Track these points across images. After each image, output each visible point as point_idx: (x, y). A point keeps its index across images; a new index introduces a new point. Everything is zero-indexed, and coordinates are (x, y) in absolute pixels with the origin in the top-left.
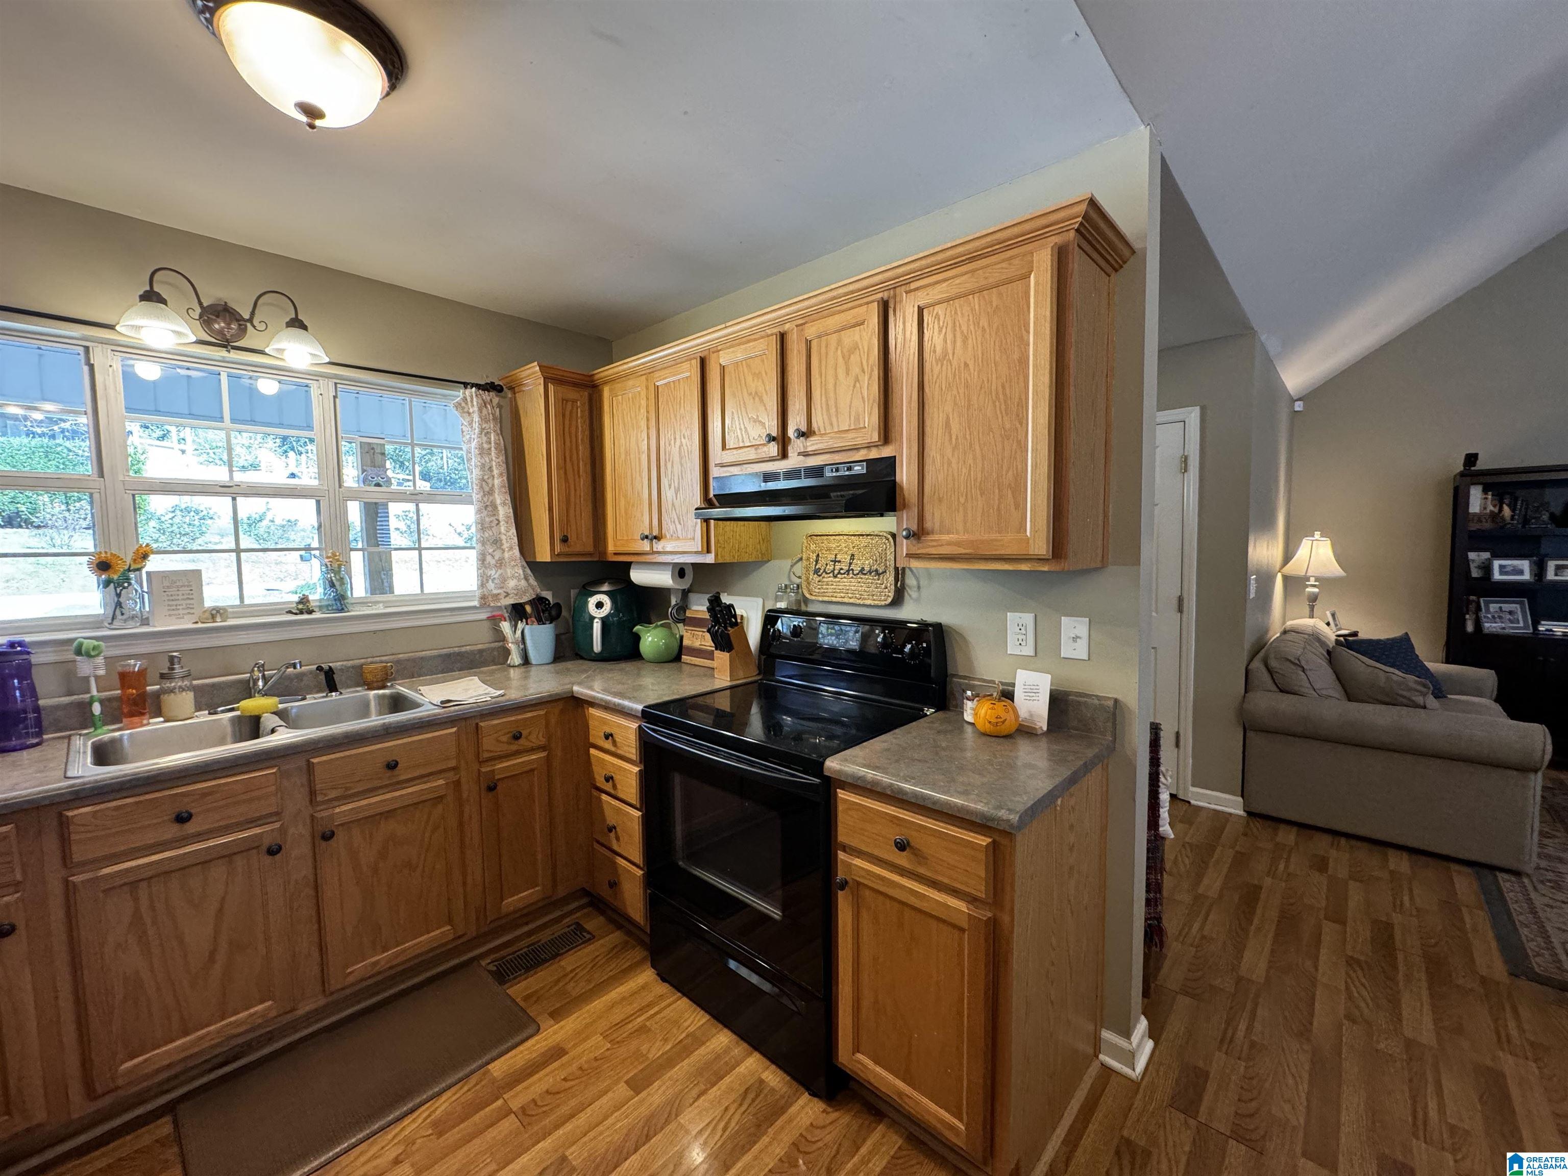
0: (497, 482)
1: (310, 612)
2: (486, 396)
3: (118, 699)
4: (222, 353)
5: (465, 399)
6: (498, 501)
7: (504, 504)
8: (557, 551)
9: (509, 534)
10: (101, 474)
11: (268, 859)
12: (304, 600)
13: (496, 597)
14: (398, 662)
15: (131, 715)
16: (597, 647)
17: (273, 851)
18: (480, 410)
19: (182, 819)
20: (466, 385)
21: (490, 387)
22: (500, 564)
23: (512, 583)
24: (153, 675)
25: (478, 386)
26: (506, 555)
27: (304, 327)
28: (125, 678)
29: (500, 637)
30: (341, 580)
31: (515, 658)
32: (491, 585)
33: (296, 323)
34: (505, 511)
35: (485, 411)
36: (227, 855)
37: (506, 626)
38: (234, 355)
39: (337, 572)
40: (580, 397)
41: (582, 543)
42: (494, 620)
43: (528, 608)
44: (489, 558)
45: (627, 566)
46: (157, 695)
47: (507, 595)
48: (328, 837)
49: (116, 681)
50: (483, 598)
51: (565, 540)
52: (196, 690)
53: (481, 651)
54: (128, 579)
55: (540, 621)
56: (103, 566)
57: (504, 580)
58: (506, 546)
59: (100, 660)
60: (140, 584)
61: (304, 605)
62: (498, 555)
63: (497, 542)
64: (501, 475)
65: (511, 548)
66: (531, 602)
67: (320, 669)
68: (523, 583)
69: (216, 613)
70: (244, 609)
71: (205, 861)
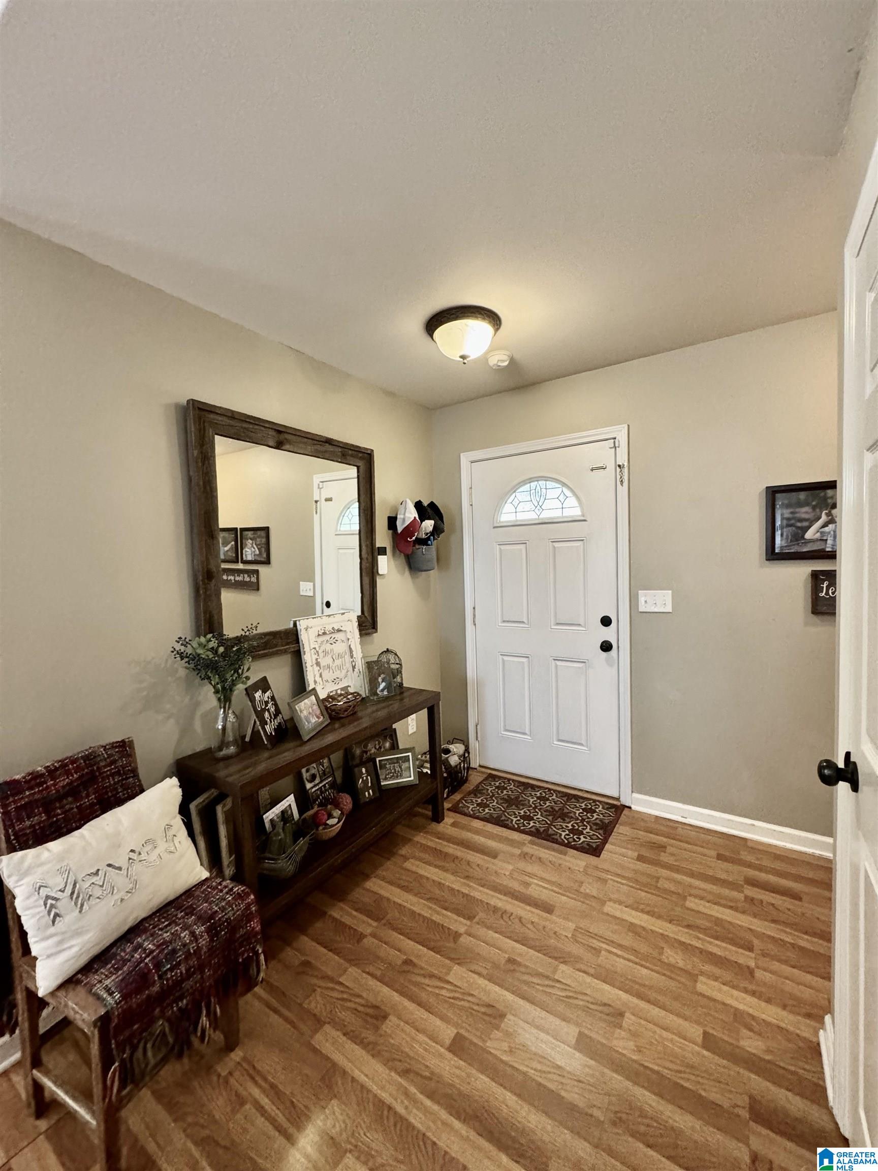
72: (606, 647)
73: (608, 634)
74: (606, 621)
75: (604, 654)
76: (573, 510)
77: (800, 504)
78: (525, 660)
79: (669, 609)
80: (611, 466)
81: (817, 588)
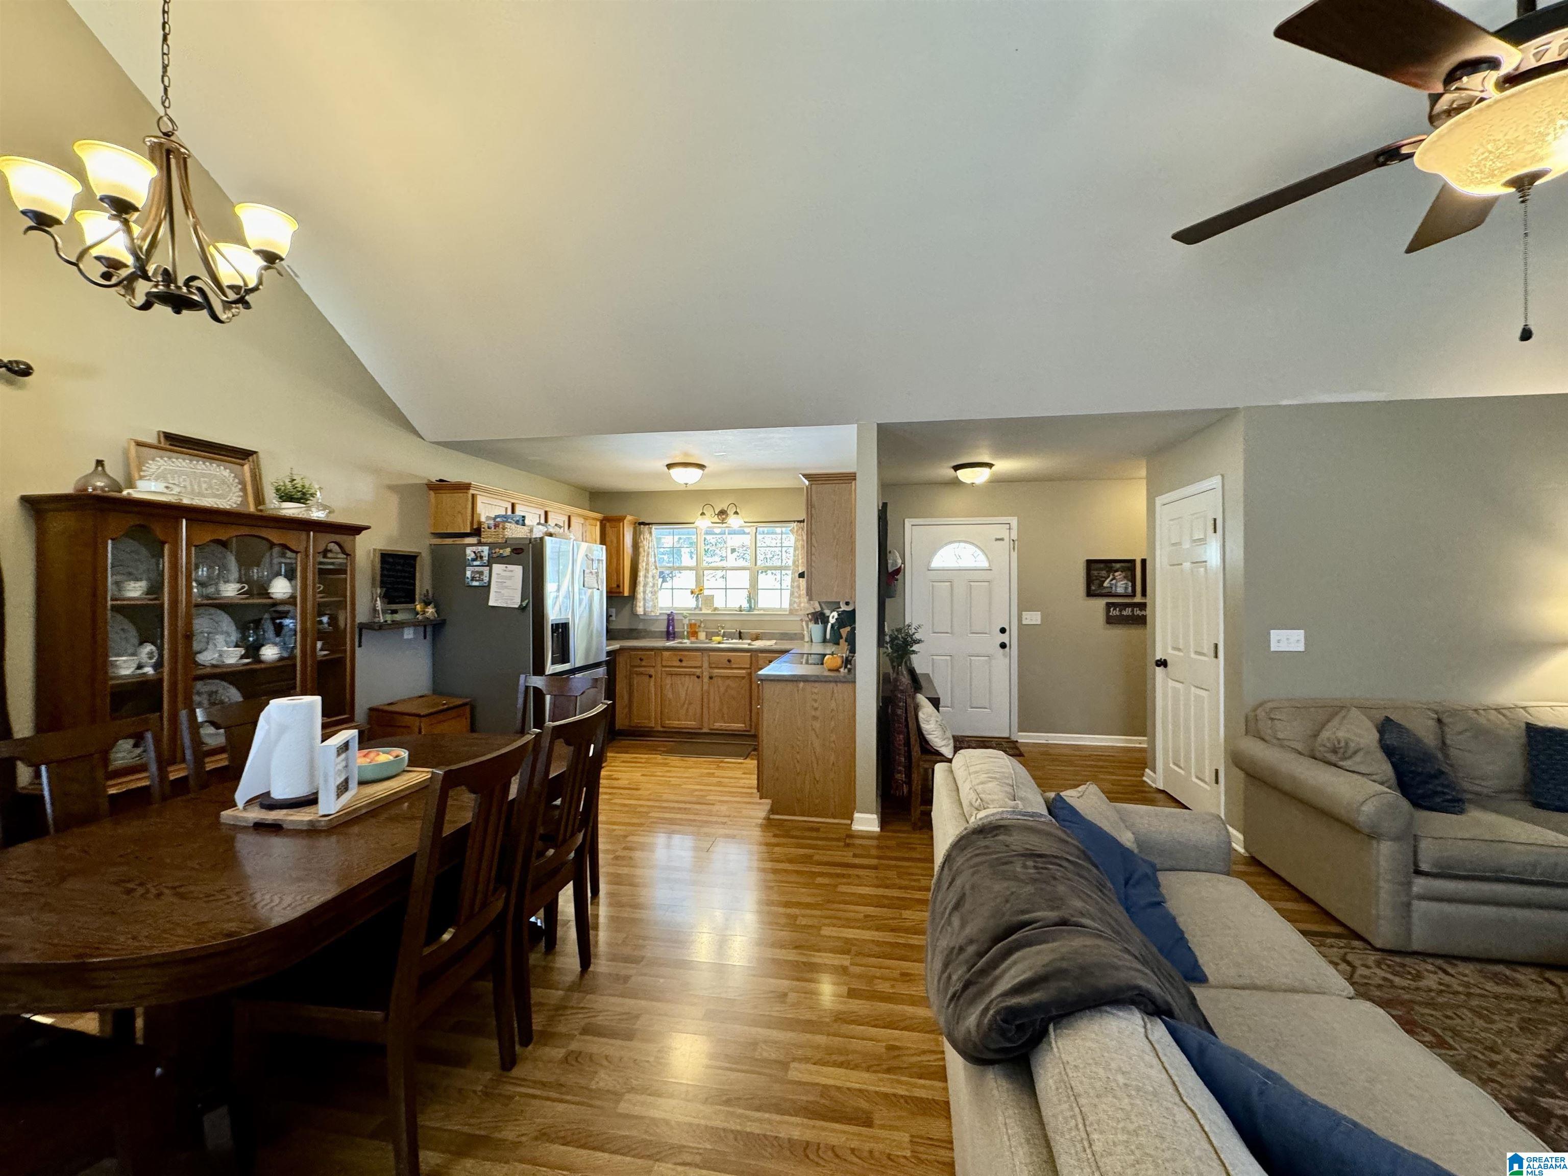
0: (800, 561)
1: (742, 611)
2: (803, 525)
3: (691, 632)
4: (725, 525)
5: (794, 528)
11: (697, 679)
12: (741, 607)
13: (797, 611)
14: (763, 633)
15: (691, 636)
16: (828, 636)
17: (699, 677)
18: (801, 532)
19: (681, 660)
20: (792, 522)
21: (804, 522)
22: (799, 597)
23: (803, 605)
24: (697, 626)
25: (801, 521)
26: (802, 592)
27: (738, 513)
28: (693, 626)
29: (803, 629)
30: (753, 600)
31: (807, 639)
32: (795, 605)
33: (736, 513)
35: (803, 533)
36: (689, 675)
37: (803, 623)
39: (752, 597)
42: (802, 620)
43: (810, 616)
44: (796, 594)
46: (697, 633)
47: (802, 610)
48: (712, 678)
49: (690, 626)
50: (790, 610)
52: (706, 632)
54: (699, 597)
55: (816, 622)
56: (695, 592)
57: (800, 603)
58: (801, 588)
59: (687, 619)
60: (702, 598)
61: (740, 609)
62: (799, 592)
64: (802, 558)
65: (803, 590)
66: (813, 614)
67: (736, 630)
68: (808, 605)
69: (716, 609)
70: (726, 609)
71: (684, 675)
72: (1003, 646)
73: (1004, 638)
74: (1003, 631)
75: (1001, 650)
76: (982, 562)
77: (1101, 569)
78: (948, 658)
79: (1039, 622)
80: (1007, 539)
81: (1108, 611)
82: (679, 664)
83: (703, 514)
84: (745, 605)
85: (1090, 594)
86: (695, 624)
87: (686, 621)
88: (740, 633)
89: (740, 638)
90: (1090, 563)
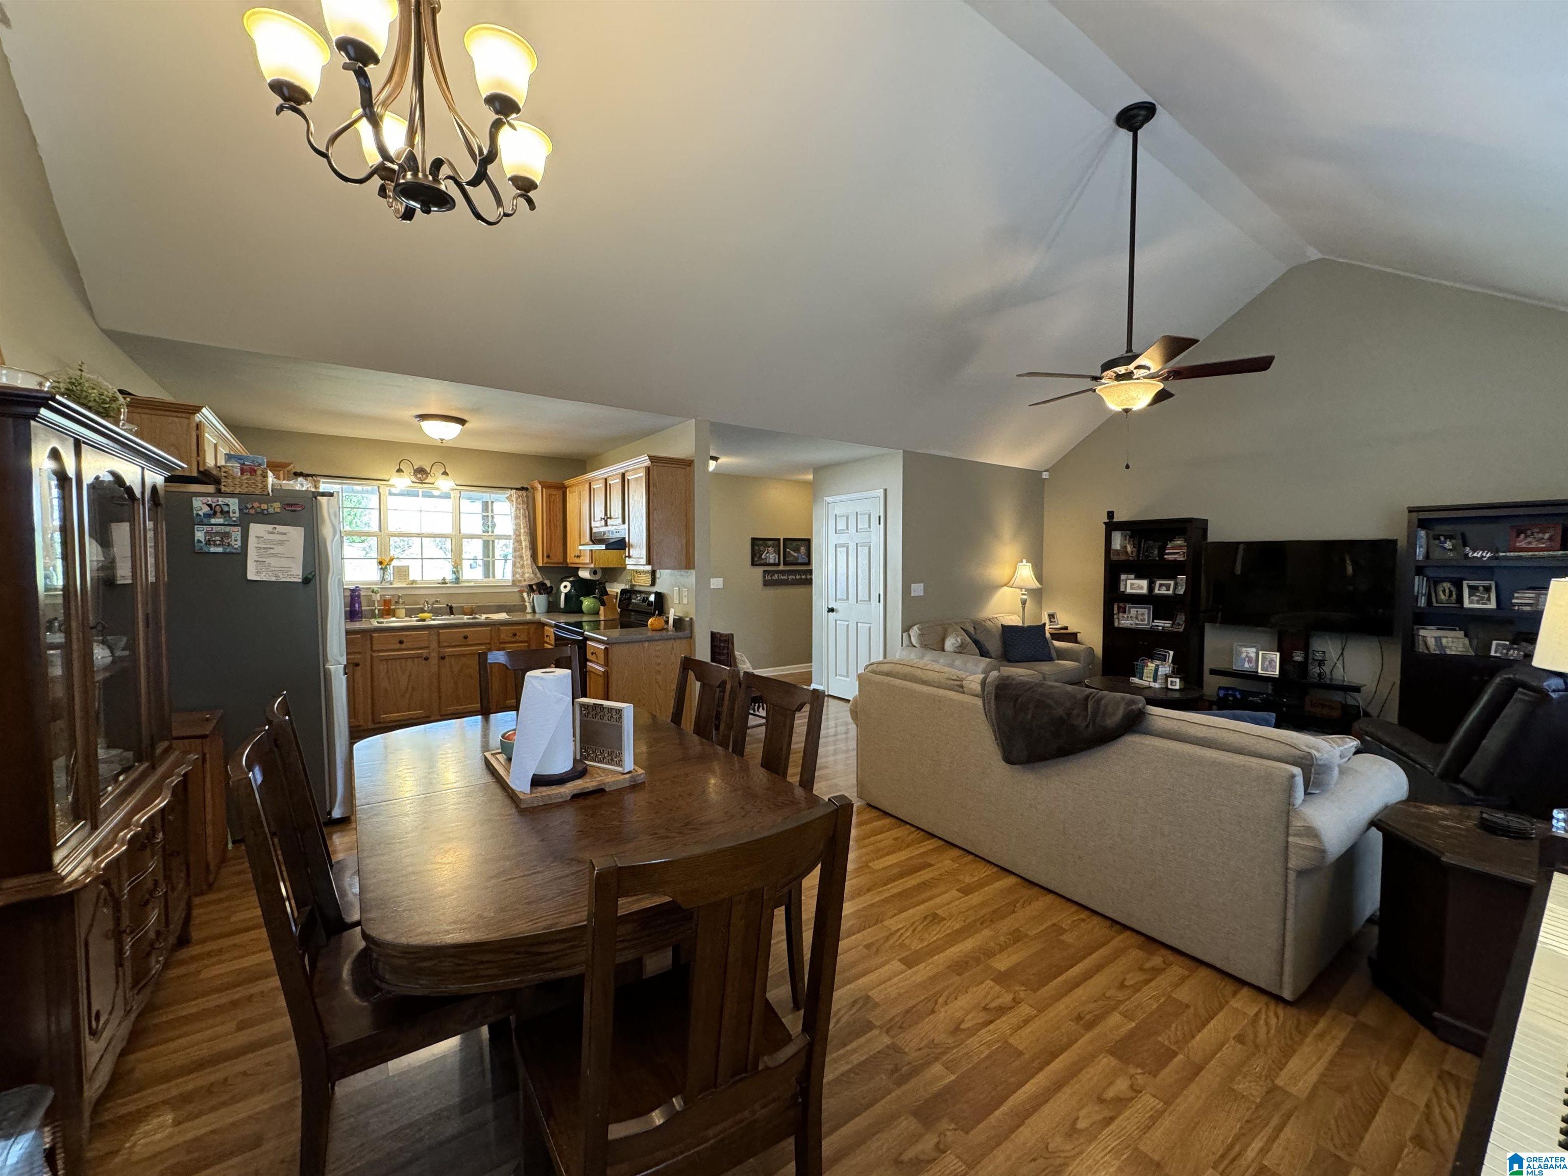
0: (522, 531)
1: (446, 583)
2: (520, 493)
3: (383, 609)
4: (420, 485)
5: (511, 495)
6: (522, 539)
7: (525, 540)
8: (545, 561)
9: (527, 554)
10: (380, 531)
11: (424, 662)
12: (444, 579)
13: (520, 581)
14: (478, 606)
15: (387, 615)
16: (562, 605)
17: (426, 659)
18: (517, 500)
19: (401, 642)
20: (512, 489)
21: (523, 489)
22: (522, 566)
23: (527, 575)
24: (393, 602)
25: (517, 489)
26: (525, 563)
27: (447, 474)
28: (386, 603)
29: (524, 600)
30: (458, 571)
31: (529, 610)
32: (518, 576)
33: (445, 473)
34: (525, 543)
35: (519, 500)
36: (412, 657)
37: (525, 595)
38: (424, 485)
39: (456, 568)
40: (558, 494)
41: (557, 558)
42: (521, 592)
43: (534, 587)
44: (518, 564)
45: (578, 569)
46: (394, 610)
47: (525, 580)
48: (443, 658)
49: (382, 603)
50: (513, 581)
51: (548, 557)
52: (406, 609)
53: (514, 606)
54: (386, 568)
55: (540, 593)
56: (381, 563)
57: (523, 573)
58: (525, 559)
59: (379, 595)
60: (390, 570)
61: (444, 582)
62: (521, 563)
63: (521, 557)
64: (524, 527)
65: (527, 560)
66: (537, 584)
67: (447, 605)
68: (532, 576)
69: (414, 582)
70: (423, 581)
71: (406, 658)
77: (761, 545)
79: (721, 586)
81: (764, 577)
82: (398, 646)
83: (399, 471)
84: (450, 577)
85: (753, 564)
86: (390, 601)
87: (378, 597)
88: (451, 608)
89: (452, 613)
90: (752, 539)
